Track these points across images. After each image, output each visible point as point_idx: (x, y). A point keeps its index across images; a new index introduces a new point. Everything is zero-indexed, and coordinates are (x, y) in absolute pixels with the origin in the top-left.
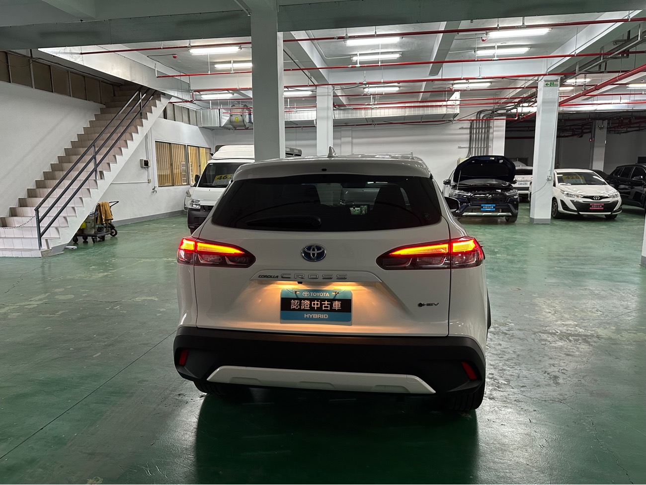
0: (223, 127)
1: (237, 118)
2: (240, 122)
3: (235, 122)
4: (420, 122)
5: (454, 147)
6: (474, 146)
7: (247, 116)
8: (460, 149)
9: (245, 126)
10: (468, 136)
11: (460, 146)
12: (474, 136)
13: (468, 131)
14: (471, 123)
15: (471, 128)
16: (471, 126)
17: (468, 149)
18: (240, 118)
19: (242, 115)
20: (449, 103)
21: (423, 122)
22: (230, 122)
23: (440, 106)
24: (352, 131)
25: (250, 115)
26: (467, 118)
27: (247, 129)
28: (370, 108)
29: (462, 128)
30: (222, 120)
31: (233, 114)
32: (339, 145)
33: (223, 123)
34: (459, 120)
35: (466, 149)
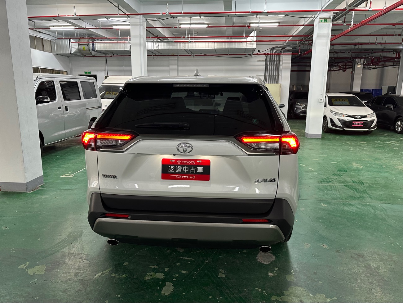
0: (73, 54)
1: (84, 47)
2: (87, 50)
3: (83, 50)
4: (227, 55)
6: (268, 75)
7: (91, 46)
9: (91, 54)
10: (264, 67)
11: (257, 74)
12: (269, 67)
13: (264, 63)
14: (266, 57)
15: (266, 61)
16: (266, 59)
17: (264, 77)
18: (86, 47)
19: (87, 45)
20: (249, 39)
21: (229, 55)
22: (79, 50)
23: (241, 42)
24: (178, 60)
25: (93, 44)
26: (263, 53)
27: (94, 56)
28: (188, 41)
29: (260, 61)
30: (72, 48)
31: (80, 44)
32: (168, 71)
33: (73, 51)
34: (257, 54)
35: (262, 77)
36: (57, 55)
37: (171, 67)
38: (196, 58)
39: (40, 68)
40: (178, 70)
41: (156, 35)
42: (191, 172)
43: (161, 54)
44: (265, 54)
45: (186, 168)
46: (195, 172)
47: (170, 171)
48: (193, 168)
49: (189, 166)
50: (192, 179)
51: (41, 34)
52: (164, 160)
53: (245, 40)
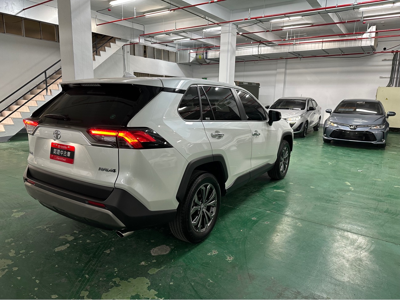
0: (191, 63)
1: (200, 57)
2: (202, 59)
3: (199, 59)
4: (340, 55)
5: (377, 77)
6: (395, 77)
7: (205, 54)
8: (382, 79)
9: (206, 62)
10: (391, 67)
11: (381, 76)
12: (397, 67)
13: (391, 63)
14: (395, 55)
15: (394, 60)
16: (394, 58)
17: (389, 79)
18: (202, 56)
19: (203, 54)
20: (365, 36)
21: (342, 55)
22: (197, 59)
23: (355, 40)
24: (286, 63)
25: (206, 53)
26: (391, 50)
27: (208, 64)
28: (292, 44)
29: (385, 60)
30: (191, 58)
31: (198, 53)
32: (275, 75)
33: (191, 60)
34: (382, 52)
35: (387, 79)
36: (180, 64)
37: (278, 70)
38: (303, 60)
39: (164, 75)
40: (285, 74)
41: (259, 40)
42: (64, 155)
43: (269, 58)
44: (393, 52)
45: (62, 151)
46: (66, 156)
47: (54, 153)
48: (65, 152)
49: (64, 150)
50: (64, 161)
51: (168, 47)
52: (52, 143)
53: (360, 37)
